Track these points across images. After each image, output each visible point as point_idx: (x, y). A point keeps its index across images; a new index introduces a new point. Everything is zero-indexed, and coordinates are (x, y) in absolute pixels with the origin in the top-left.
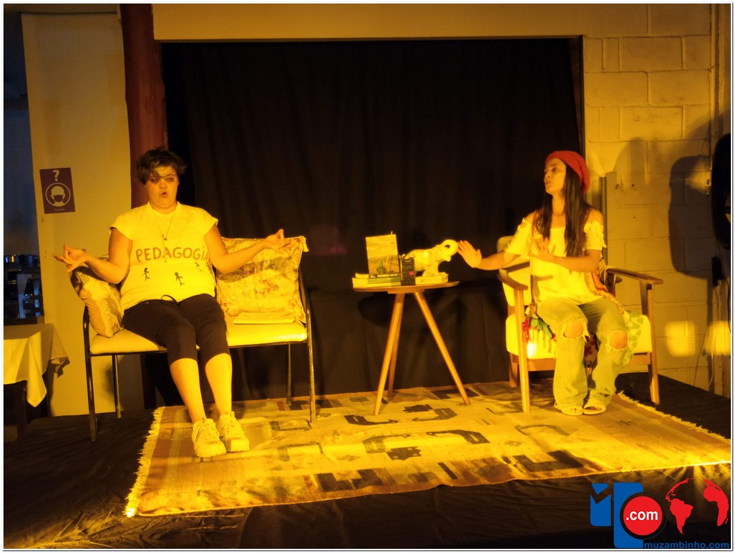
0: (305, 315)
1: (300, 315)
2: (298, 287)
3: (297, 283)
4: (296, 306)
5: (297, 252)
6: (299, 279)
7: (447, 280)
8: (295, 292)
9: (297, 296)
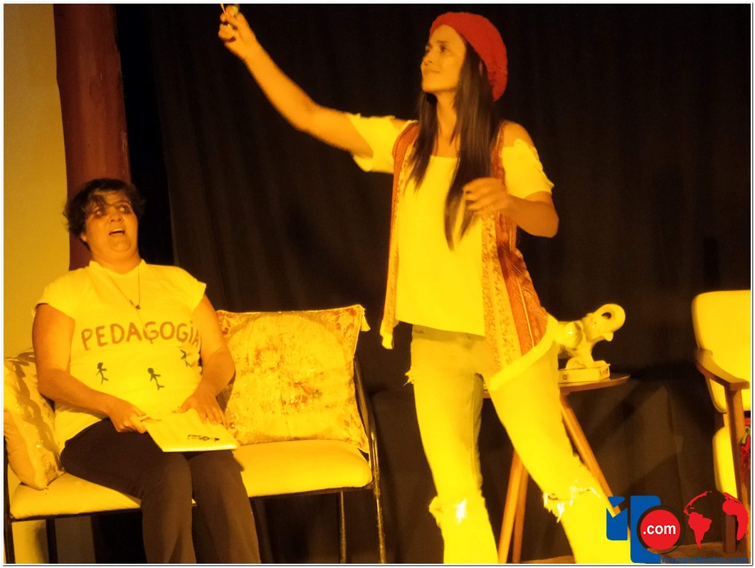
0: (367, 440)
1: (359, 439)
2: (353, 393)
3: (353, 386)
4: (352, 424)
5: (350, 332)
6: (355, 378)
7: (609, 375)
8: (349, 400)
9: (353, 407)
